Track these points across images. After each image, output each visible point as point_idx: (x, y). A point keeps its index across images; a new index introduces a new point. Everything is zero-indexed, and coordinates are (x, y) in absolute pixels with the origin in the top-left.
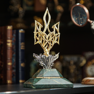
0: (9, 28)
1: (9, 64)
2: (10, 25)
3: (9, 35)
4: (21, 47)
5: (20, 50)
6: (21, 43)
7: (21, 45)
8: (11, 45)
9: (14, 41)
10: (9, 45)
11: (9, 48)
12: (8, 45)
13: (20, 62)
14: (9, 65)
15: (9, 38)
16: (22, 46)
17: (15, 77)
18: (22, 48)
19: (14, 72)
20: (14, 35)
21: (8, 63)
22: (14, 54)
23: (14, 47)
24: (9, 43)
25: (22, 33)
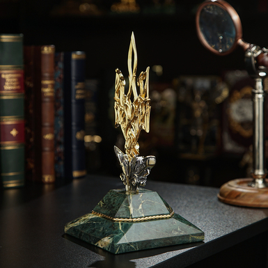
0: (47, 50)
1: (48, 137)
2: (48, 44)
3: (47, 68)
4: (76, 94)
5: (73, 101)
6: (76, 84)
7: (76, 90)
8: (50, 92)
9: (60, 78)
10: (47, 91)
11: (47, 100)
12: (44, 93)
13: (74, 128)
14: (48, 140)
15: (47, 75)
16: (79, 92)
17: (62, 163)
18: (78, 97)
19: (60, 152)
20: (61, 65)
21: (46, 134)
22: (61, 111)
23: (61, 94)
24: (46, 86)
25: (78, 61)
